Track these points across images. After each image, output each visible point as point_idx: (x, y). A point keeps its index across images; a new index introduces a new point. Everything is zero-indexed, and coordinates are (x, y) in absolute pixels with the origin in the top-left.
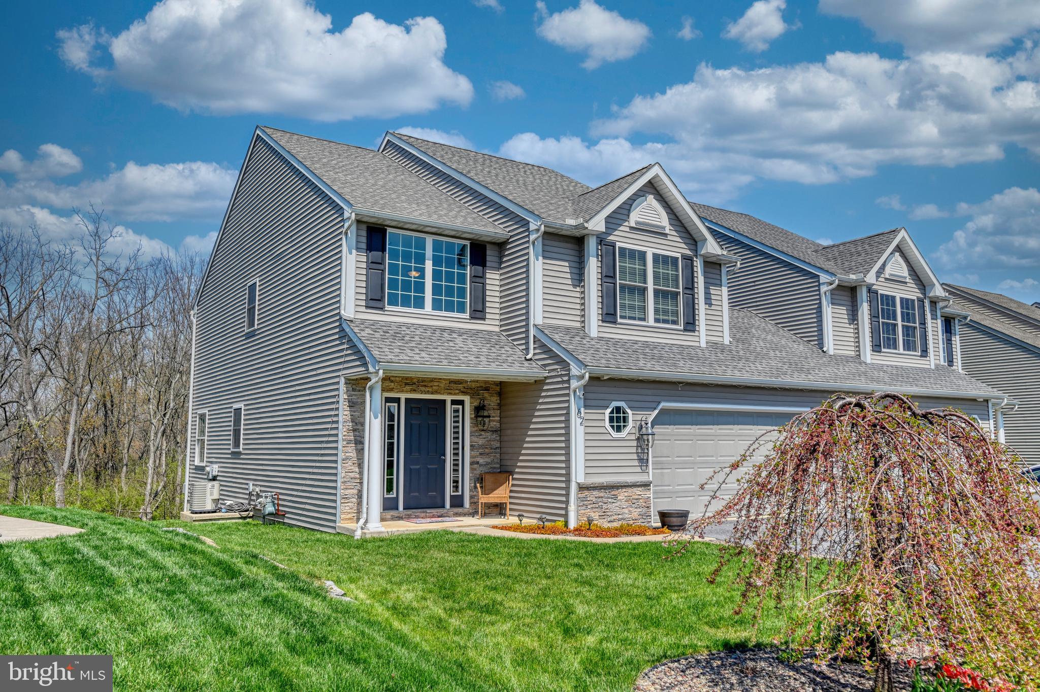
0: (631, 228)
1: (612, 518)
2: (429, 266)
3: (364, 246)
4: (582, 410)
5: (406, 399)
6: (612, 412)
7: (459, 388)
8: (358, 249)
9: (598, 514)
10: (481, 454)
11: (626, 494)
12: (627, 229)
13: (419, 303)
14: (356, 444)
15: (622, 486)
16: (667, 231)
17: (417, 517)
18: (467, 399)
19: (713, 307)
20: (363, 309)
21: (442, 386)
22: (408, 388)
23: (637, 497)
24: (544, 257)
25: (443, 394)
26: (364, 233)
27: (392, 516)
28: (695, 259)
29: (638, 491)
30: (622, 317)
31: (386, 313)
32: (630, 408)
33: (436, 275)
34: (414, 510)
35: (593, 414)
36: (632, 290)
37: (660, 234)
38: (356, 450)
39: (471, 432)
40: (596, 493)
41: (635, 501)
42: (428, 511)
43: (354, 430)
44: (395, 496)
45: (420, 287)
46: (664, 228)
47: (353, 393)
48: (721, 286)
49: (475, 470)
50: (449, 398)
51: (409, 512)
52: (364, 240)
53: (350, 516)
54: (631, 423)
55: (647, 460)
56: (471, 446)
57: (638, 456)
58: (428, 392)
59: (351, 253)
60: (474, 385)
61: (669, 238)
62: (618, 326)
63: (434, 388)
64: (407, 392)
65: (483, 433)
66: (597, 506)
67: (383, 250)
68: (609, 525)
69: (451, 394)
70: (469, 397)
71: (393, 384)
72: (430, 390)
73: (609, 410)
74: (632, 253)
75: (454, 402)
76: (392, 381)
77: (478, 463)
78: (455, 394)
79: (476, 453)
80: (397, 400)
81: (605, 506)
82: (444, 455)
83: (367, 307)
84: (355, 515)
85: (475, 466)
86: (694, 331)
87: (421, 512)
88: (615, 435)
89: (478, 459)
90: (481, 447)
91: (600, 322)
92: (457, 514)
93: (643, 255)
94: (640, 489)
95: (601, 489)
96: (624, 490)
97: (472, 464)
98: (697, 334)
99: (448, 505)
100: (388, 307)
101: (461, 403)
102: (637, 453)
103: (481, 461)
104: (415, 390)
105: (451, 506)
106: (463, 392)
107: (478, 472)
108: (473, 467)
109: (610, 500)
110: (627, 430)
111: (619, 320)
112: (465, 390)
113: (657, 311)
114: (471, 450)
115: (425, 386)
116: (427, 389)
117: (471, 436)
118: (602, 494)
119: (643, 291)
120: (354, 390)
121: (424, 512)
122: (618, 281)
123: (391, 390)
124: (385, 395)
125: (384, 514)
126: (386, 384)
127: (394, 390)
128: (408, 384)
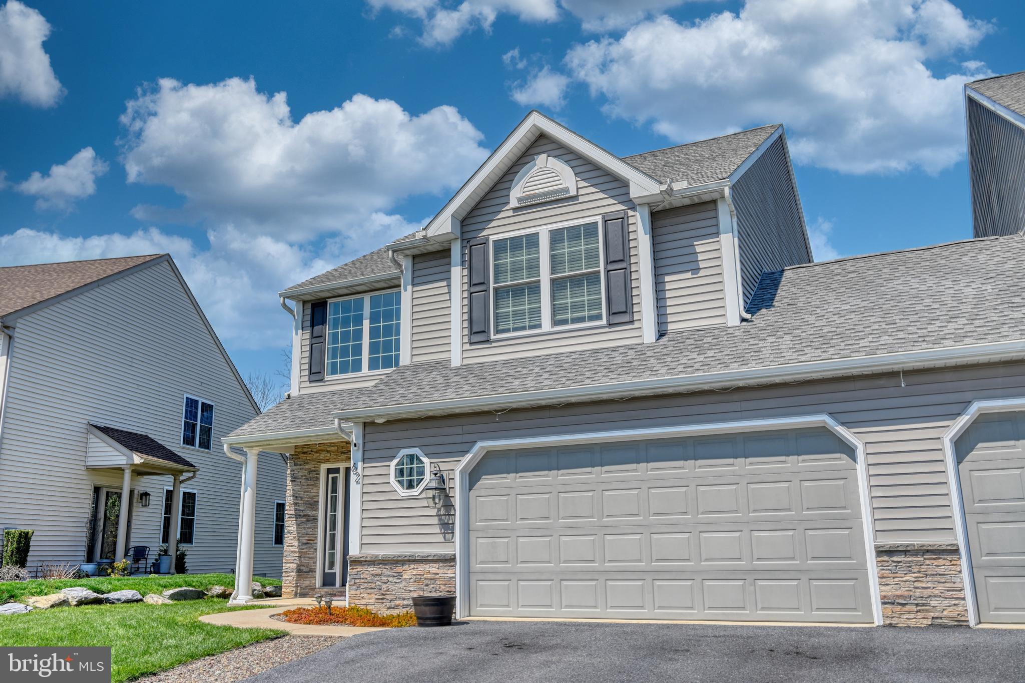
0: (515, 209)
1: (393, 604)
2: (366, 325)
3: (308, 324)
4: (360, 464)
6: (401, 463)
8: (303, 329)
9: (374, 597)
11: (415, 572)
12: (511, 213)
13: (357, 367)
14: (296, 517)
15: (409, 561)
16: (573, 192)
19: (702, 273)
20: (307, 384)
23: (429, 576)
24: (413, 285)
26: (309, 311)
27: (326, 592)
28: (631, 213)
29: (433, 568)
30: (497, 332)
31: (326, 383)
32: (427, 455)
33: (374, 333)
35: (375, 469)
36: (517, 291)
37: (562, 199)
38: (297, 523)
40: (372, 569)
41: (427, 582)
43: (295, 504)
44: (335, 571)
45: (358, 350)
46: (567, 190)
47: (295, 467)
48: (717, 234)
52: (308, 318)
53: (288, 590)
54: (428, 476)
55: (453, 524)
57: (440, 520)
59: (297, 334)
61: (581, 199)
62: (494, 344)
64: (342, 461)
66: (373, 585)
67: (323, 322)
68: (389, 612)
71: (329, 455)
73: (395, 461)
74: (516, 244)
76: (328, 452)
80: (337, 471)
81: (384, 587)
83: (311, 382)
84: (294, 589)
86: (632, 322)
88: (403, 492)
91: (467, 347)
93: (532, 241)
94: (437, 565)
95: (379, 564)
96: (412, 566)
98: (636, 325)
100: (327, 378)
102: (437, 515)
109: (391, 579)
110: (422, 485)
111: (492, 337)
113: (555, 310)
118: (379, 571)
119: (534, 288)
120: (296, 465)
122: (492, 286)
123: (327, 461)
124: (324, 467)
125: (318, 590)
126: (323, 455)
127: (331, 460)
128: (344, 453)
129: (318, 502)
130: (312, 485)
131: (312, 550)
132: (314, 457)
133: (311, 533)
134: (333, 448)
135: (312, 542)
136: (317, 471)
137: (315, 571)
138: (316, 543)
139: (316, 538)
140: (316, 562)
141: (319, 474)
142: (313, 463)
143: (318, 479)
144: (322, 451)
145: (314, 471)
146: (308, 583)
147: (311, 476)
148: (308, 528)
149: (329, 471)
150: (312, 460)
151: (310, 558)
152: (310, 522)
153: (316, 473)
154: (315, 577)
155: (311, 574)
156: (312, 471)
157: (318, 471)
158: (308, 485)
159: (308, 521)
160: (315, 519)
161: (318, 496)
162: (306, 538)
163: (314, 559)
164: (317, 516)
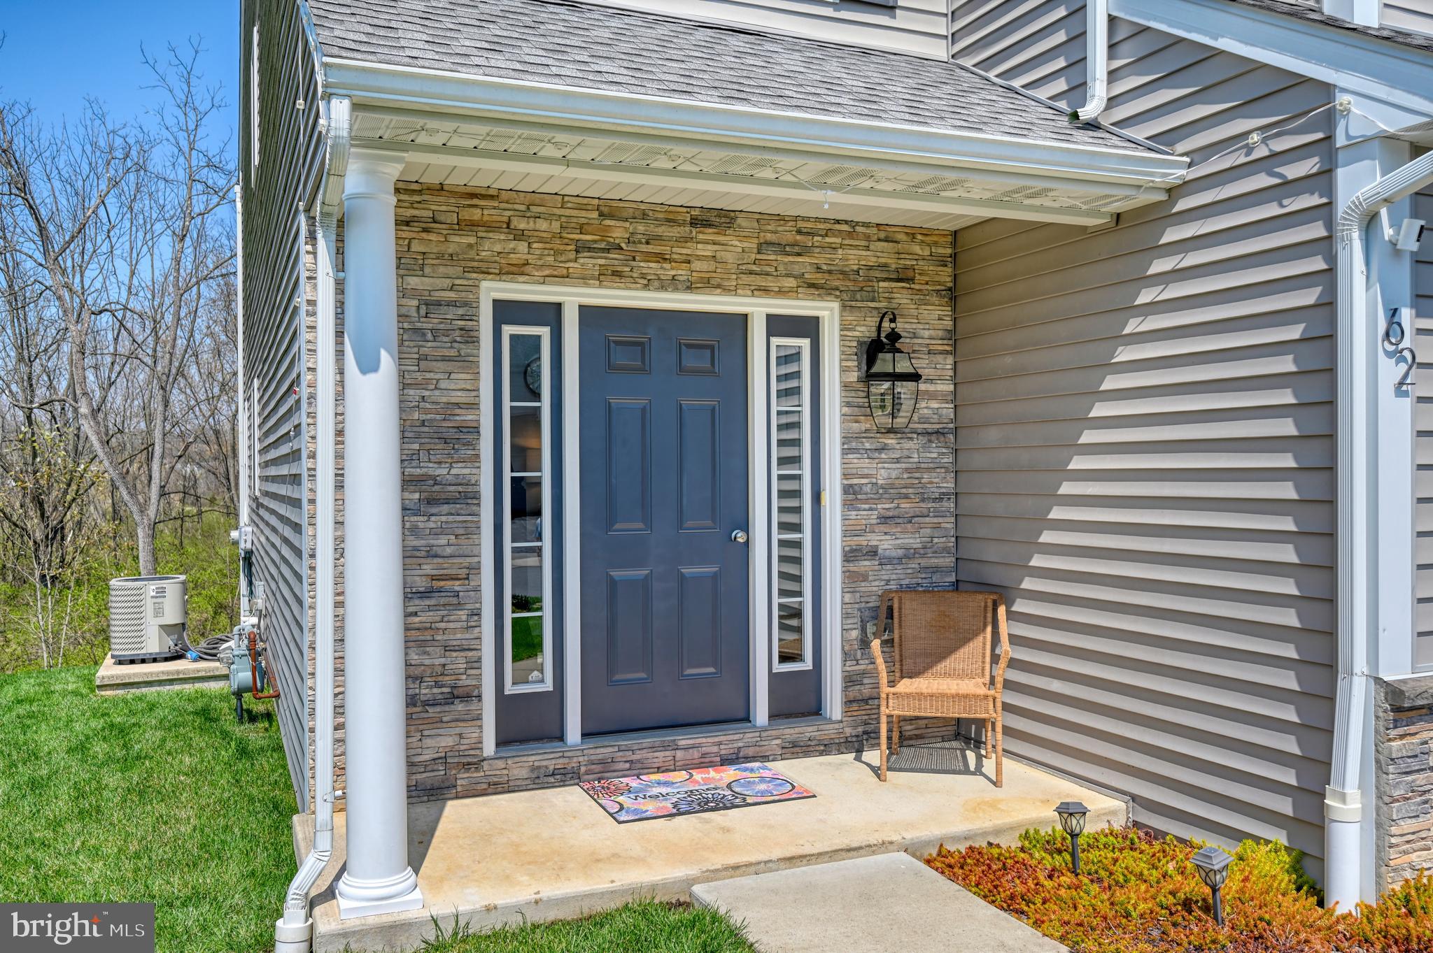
4: (1411, 317)
5: (586, 312)
7: (797, 270)
10: (885, 519)
17: (637, 768)
18: (828, 312)
21: (730, 257)
22: (590, 263)
25: (733, 291)
27: (534, 769)
34: (625, 741)
39: (846, 439)
42: (684, 739)
44: (548, 686)
49: (865, 578)
50: (758, 309)
51: (606, 749)
56: (847, 489)
58: (672, 284)
60: (854, 257)
63: (697, 265)
64: (584, 279)
65: (891, 441)
69: (765, 291)
70: (836, 305)
71: (522, 246)
72: (682, 273)
75: (777, 325)
76: (520, 236)
77: (873, 553)
78: (782, 293)
79: (867, 515)
80: (551, 314)
82: (745, 526)
85: (865, 565)
87: (653, 748)
89: (874, 539)
90: (886, 491)
92: (794, 745)
97: (850, 556)
99: (761, 712)
101: (808, 327)
103: (886, 543)
104: (616, 274)
105: (776, 715)
106: (812, 286)
107: (875, 587)
108: (852, 567)
112: (819, 279)
114: (848, 505)
115: (661, 258)
116: (668, 271)
117: (845, 452)
121: (665, 747)
123: (516, 270)
124: (491, 290)
125: (501, 764)
126: (495, 244)
127: (528, 269)
128: (590, 249)
129: (476, 430)
130: (445, 359)
131: (463, 615)
132: (451, 249)
133: (449, 550)
134: (543, 225)
135: (456, 586)
136: (466, 304)
137: (479, 697)
138: (477, 589)
139: (477, 568)
140: (479, 660)
141: (473, 318)
142: (450, 271)
143: (470, 337)
144: (490, 227)
145: (452, 304)
146: (447, 742)
147: (434, 322)
148: (435, 533)
149: (505, 311)
150: (440, 256)
151: (447, 649)
152: (445, 508)
153: (461, 311)
154: (479, 718)
155: (459, 707)
156: (438, 304)
157: (470, 306)
158: (424, 358)
159: (430, 502)
160: (470, 497)
161: (474, 406)
162: (428, 569)
163: (470, 648)
164: (477, 484)
